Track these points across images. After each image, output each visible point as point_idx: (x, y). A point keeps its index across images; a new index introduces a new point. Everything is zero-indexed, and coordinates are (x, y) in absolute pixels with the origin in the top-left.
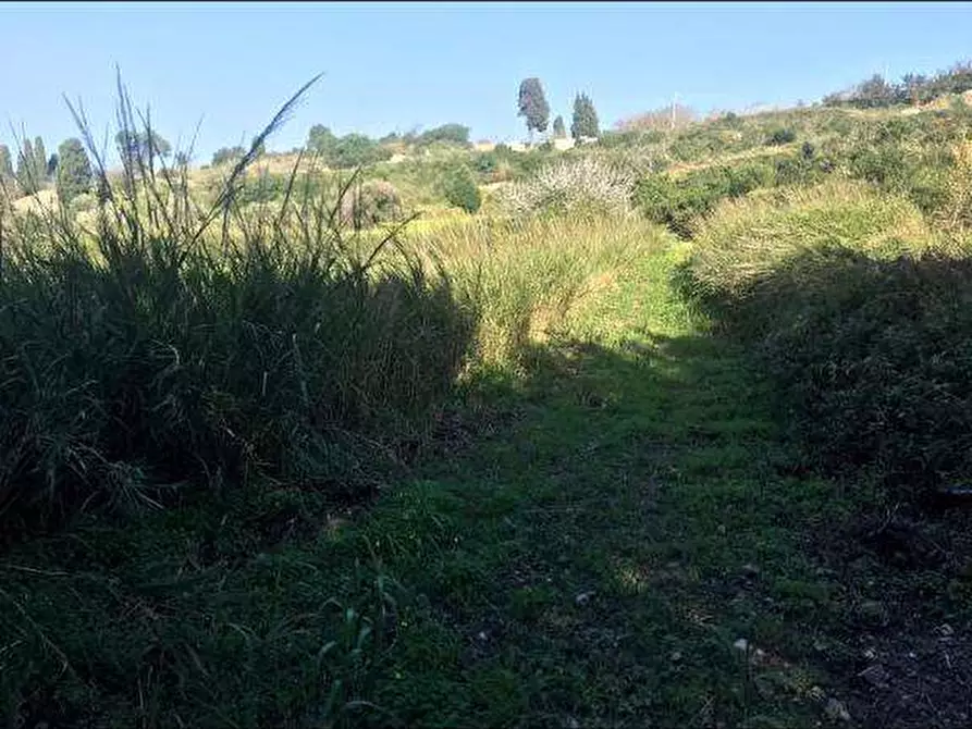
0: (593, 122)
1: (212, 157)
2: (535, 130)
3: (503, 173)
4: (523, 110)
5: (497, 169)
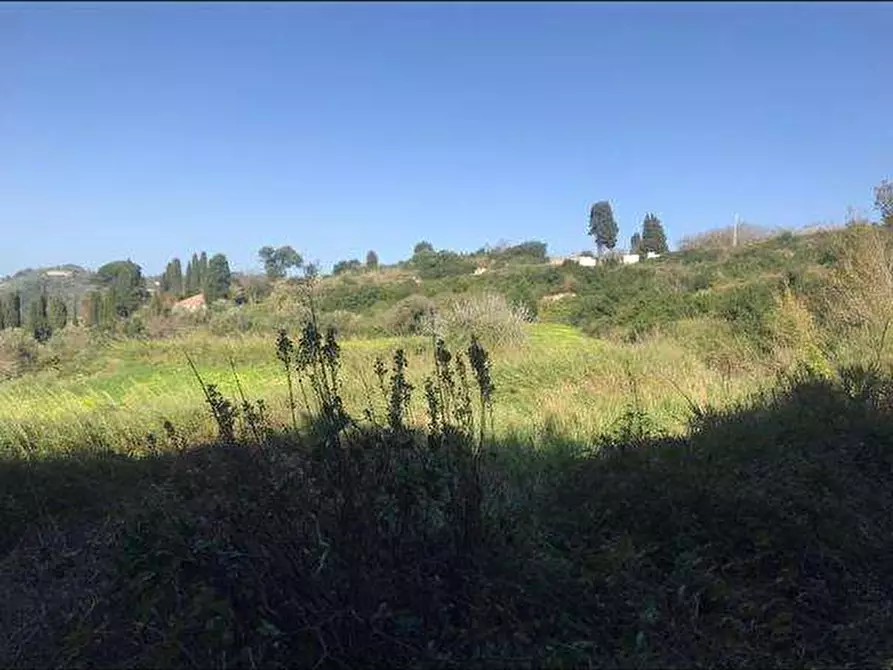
0: (661, 238)
1: (332, 268)
2: (604, 246)
3: (567, 285)
4: (594, 230)
5: (563, 281)
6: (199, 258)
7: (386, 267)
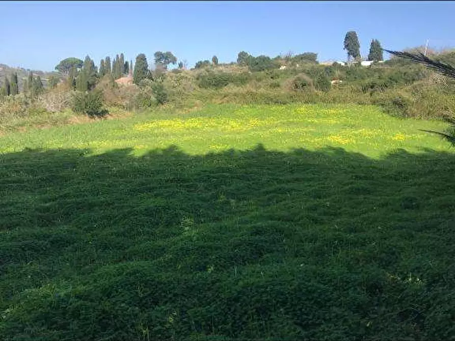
2: (351, 56)
3: (337, 76)
4: (346, 46)
5: (334, 73)
6: (120, 57)
7: (227, 65)
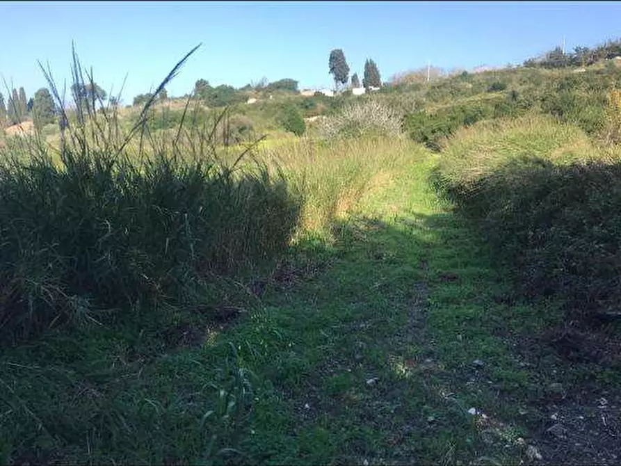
0: (377, 77)
1: (133, 100)
2: (340, 82)
3: (319, 110)
4: (332, 70)
5: (316, 106)
6: (18, 93)
7: (177, 99)
